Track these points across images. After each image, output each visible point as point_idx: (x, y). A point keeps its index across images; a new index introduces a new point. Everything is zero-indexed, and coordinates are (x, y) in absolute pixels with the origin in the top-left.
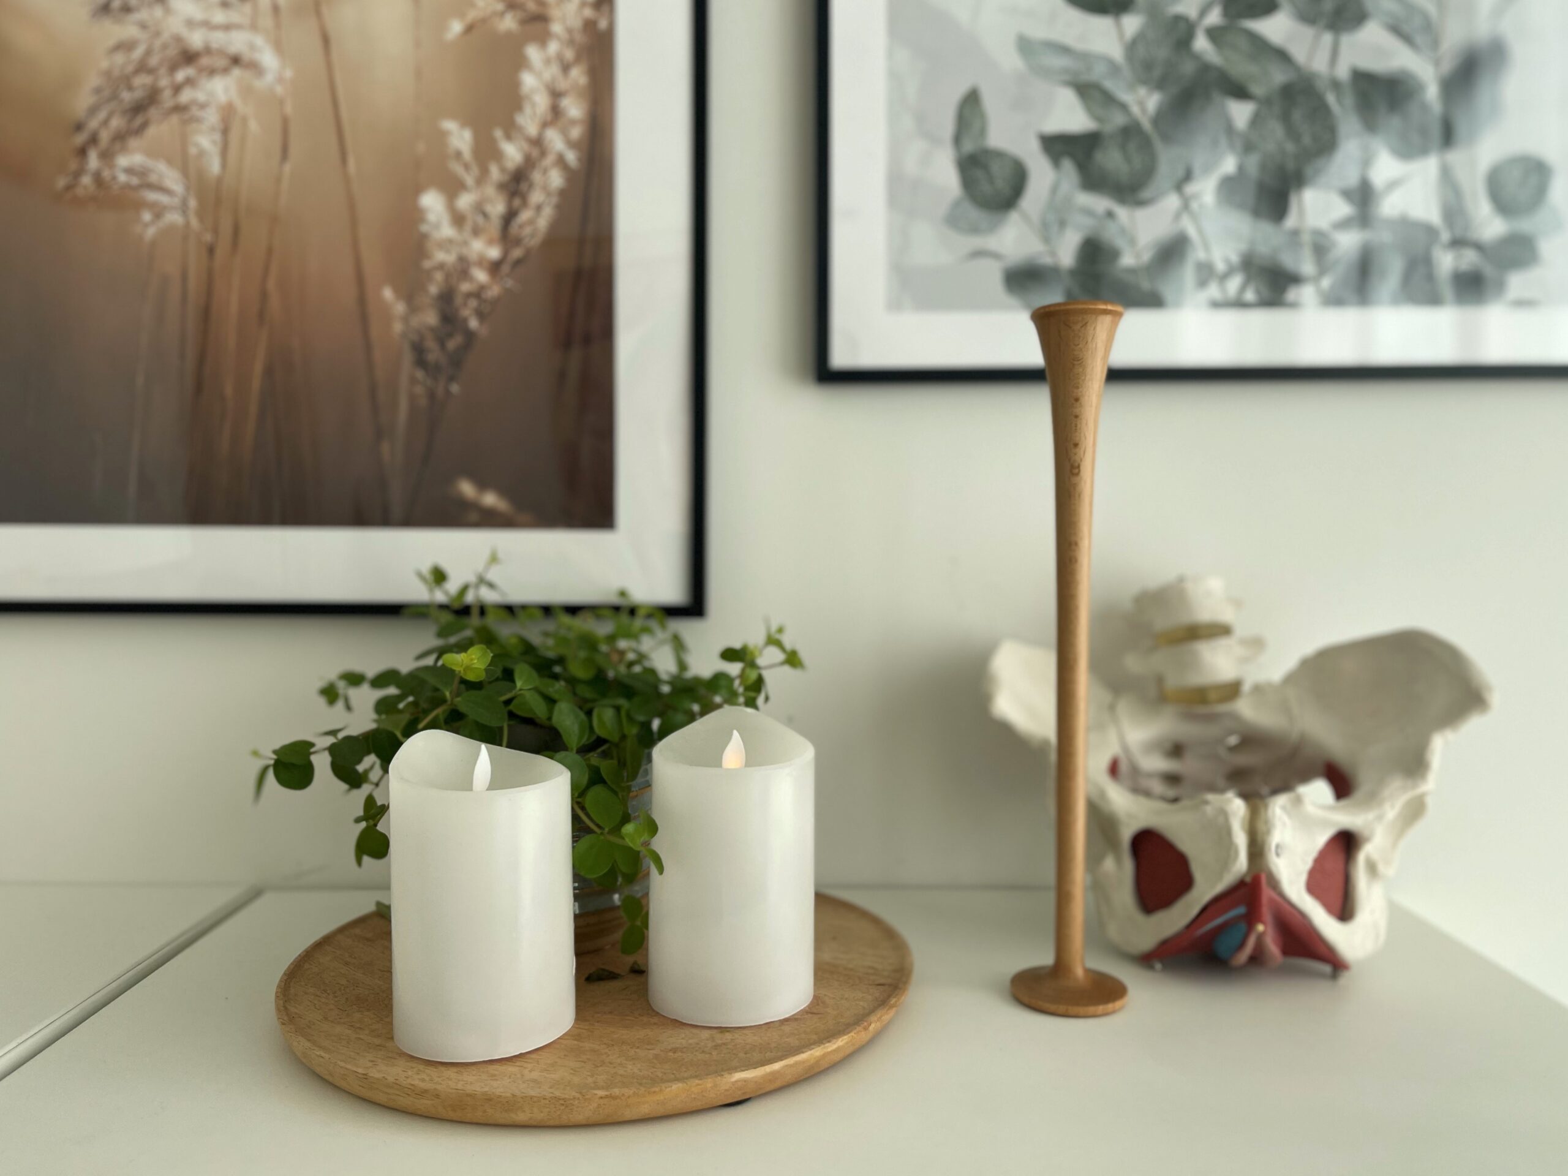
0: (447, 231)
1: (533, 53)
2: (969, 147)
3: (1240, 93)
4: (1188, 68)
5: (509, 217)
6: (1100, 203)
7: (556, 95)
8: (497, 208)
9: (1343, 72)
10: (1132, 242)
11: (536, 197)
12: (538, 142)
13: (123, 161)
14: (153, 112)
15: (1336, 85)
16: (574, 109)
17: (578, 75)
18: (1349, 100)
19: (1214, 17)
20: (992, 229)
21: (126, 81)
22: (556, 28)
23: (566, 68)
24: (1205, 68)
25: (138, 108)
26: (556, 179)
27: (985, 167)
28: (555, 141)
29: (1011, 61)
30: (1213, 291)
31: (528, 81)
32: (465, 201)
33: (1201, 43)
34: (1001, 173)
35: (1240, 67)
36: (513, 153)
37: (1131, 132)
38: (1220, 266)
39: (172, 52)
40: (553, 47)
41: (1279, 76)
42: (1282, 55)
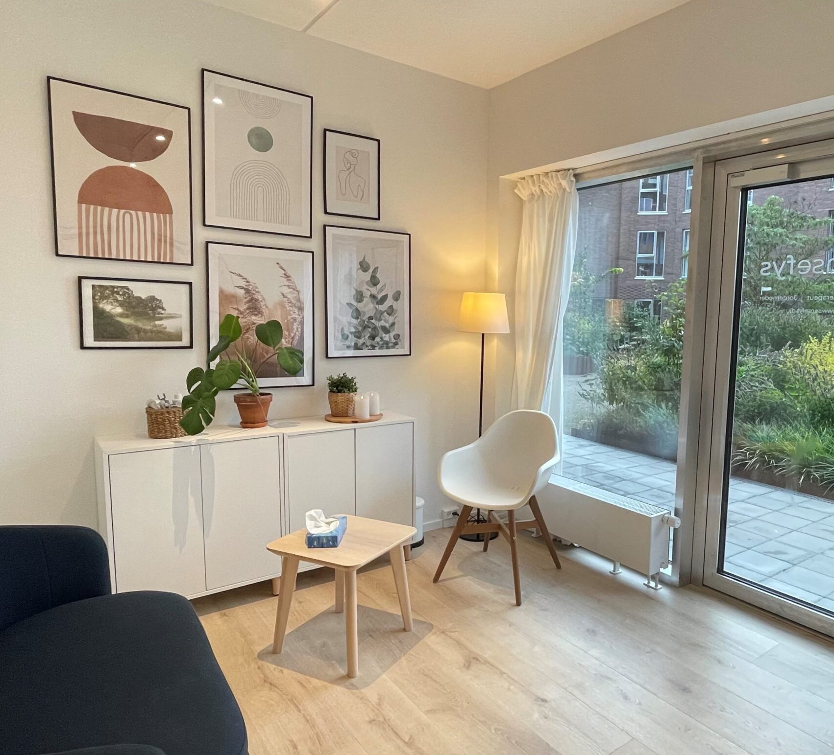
0: (285, 343)
1: (295, 324)
5: (292, 342)
7: (297, 328)
8: (291, 341)
11: (295, 339)
12: (295, 334)
13: (245, 336)
14: (250, 330)
16: (299, 330)
17: (300, 326)
21: (246, 326)
22: (297, 321)
23: (298, 325)
25: (247, 329)
26: (298, 337)
28: (297, 333)
31: (294, 327)
32: (287, 340)
36: (292, 335)
39: (252, 323)
40: (297, 323)
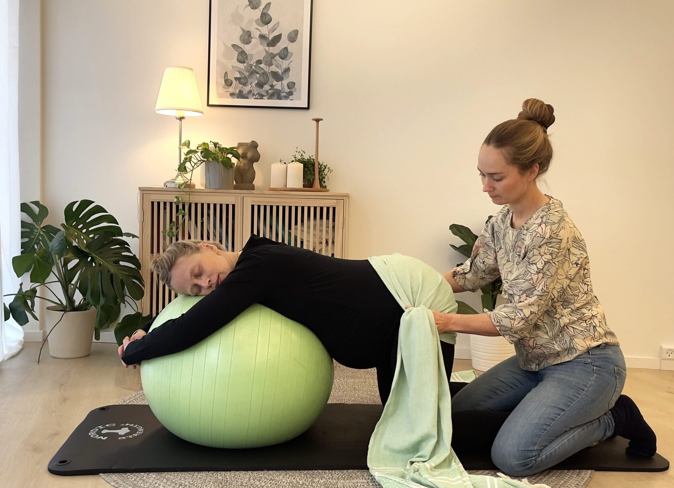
2: (226, 78)
3: (258, 74)
4: (252, 70)
6: (241, 86)
9: (270, 71)
10: (245, 91)
15: (269, 72)
18: (271, 75)
19: (255, 64)
20: (229, 88)
24: (254, 70)
27: (228, 81)
29: (231, 68)
30: (254, 97)
33: (253, 67)
34: (229, 82)
35: (258, 70)
37: (245, 77)
38: (255, 94)
41: (262, 71)
42: (263, 69)
